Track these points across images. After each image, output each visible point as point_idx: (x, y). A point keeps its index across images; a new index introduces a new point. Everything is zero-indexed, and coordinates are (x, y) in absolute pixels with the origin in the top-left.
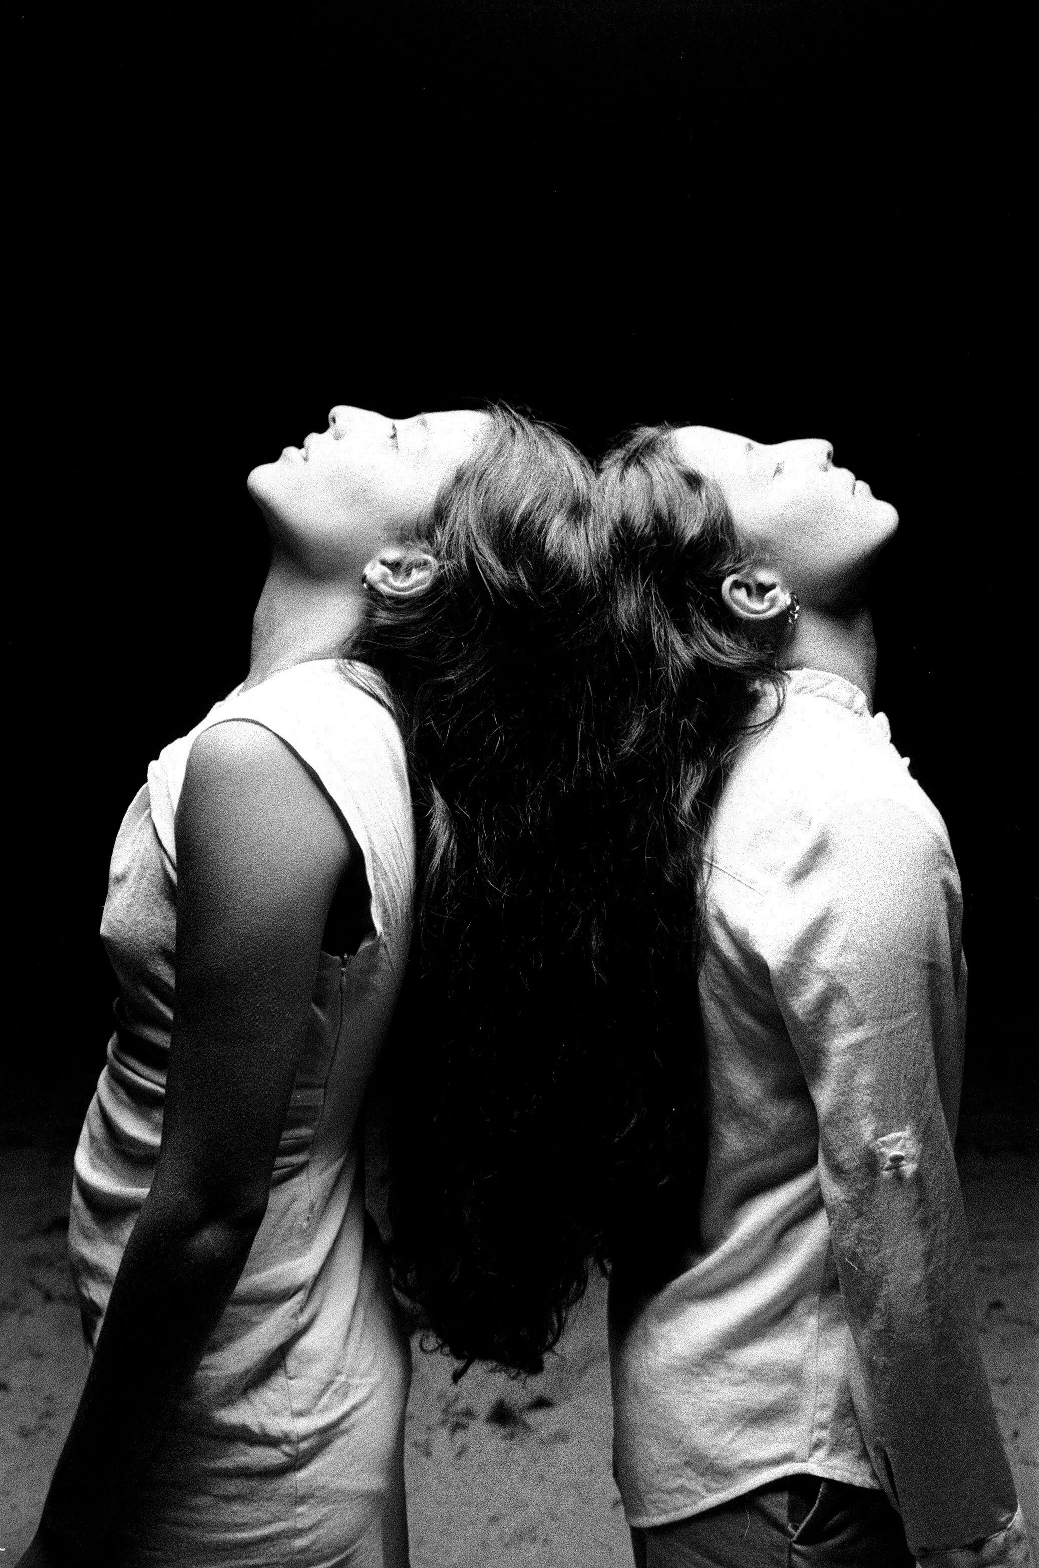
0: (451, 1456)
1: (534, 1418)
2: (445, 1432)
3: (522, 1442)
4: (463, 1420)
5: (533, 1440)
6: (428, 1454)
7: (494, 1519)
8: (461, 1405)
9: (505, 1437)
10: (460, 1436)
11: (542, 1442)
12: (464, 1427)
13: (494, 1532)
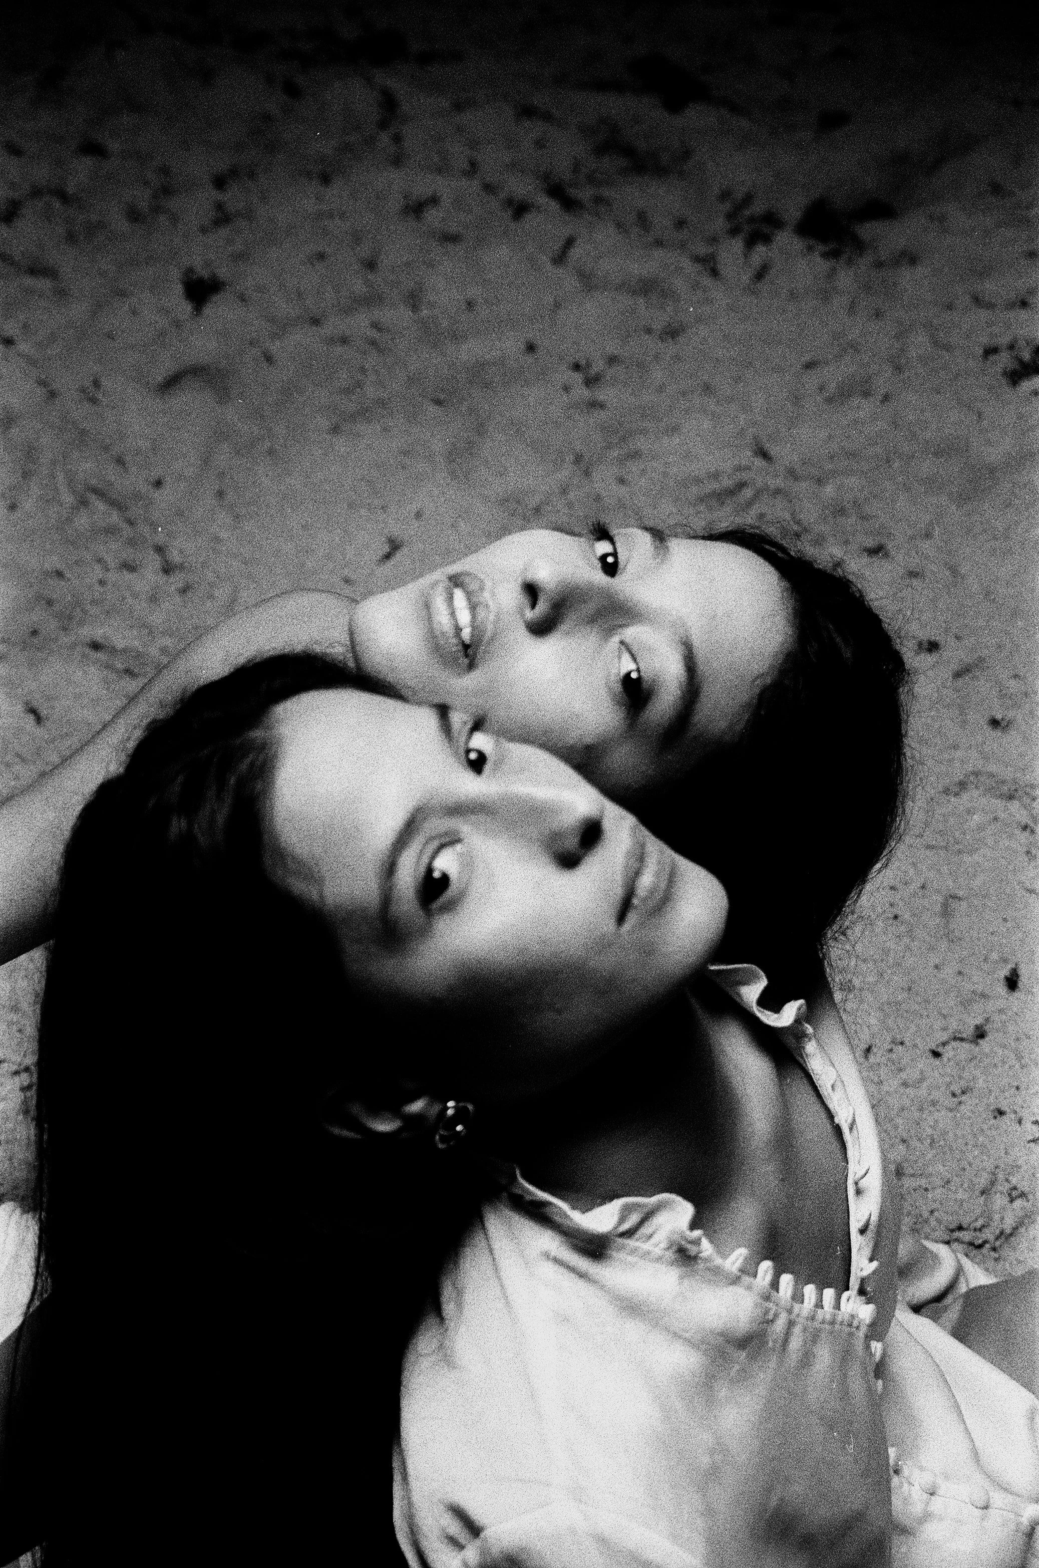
0: (746, 278)
1: (867, 230)
2: (737, 245)
3: (850, 262)
4: (766, 230)
5: (865, 262)
6: (714, 273)
7: (809, 366)
8: (758, 208)
9: (825, 255)
10: (760, 252)
11: (879, 265)
12: (767, 239)
13: (812, 380)
